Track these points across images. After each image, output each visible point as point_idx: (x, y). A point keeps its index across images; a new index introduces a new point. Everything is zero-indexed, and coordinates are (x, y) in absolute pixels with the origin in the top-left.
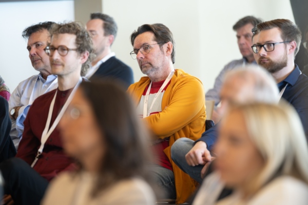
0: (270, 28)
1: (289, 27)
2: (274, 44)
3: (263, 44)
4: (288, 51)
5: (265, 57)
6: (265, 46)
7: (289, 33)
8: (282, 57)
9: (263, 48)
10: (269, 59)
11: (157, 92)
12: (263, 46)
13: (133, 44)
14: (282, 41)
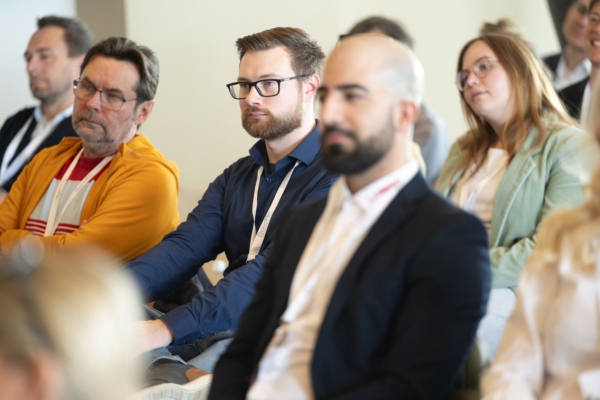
0: (267, 47)
1: (304, 44)
2: (279, 82)
3: (254, 81)
4: (305, 96)
5: (261, 107)
6: (259, 85)
7: (307, 58)
8: (294, 108)
9: (253, 89)
10: (267, 113)
11: (81, 179)
12: (255, 84)
13: (81, 73)
14: (293, 75)
